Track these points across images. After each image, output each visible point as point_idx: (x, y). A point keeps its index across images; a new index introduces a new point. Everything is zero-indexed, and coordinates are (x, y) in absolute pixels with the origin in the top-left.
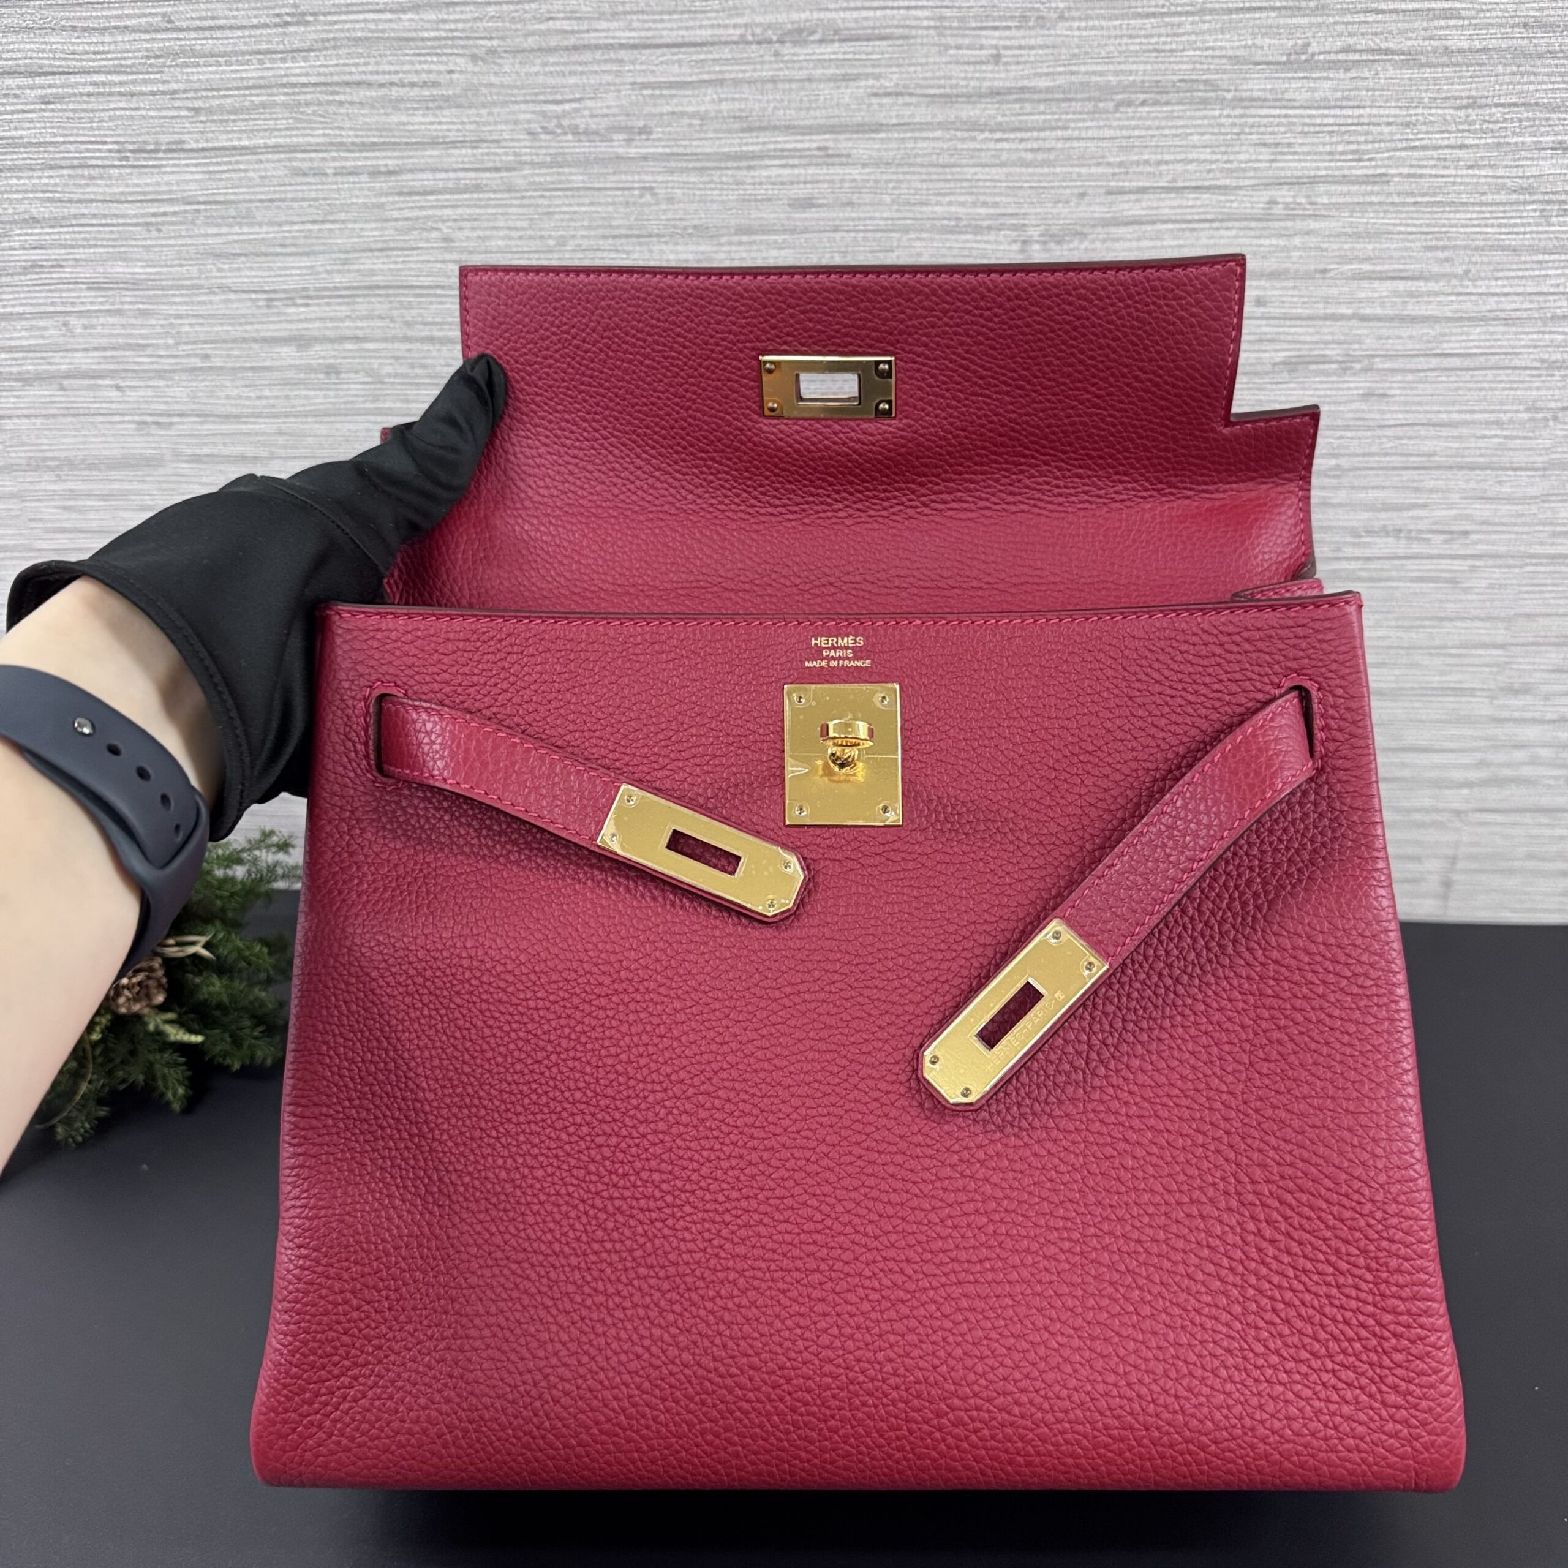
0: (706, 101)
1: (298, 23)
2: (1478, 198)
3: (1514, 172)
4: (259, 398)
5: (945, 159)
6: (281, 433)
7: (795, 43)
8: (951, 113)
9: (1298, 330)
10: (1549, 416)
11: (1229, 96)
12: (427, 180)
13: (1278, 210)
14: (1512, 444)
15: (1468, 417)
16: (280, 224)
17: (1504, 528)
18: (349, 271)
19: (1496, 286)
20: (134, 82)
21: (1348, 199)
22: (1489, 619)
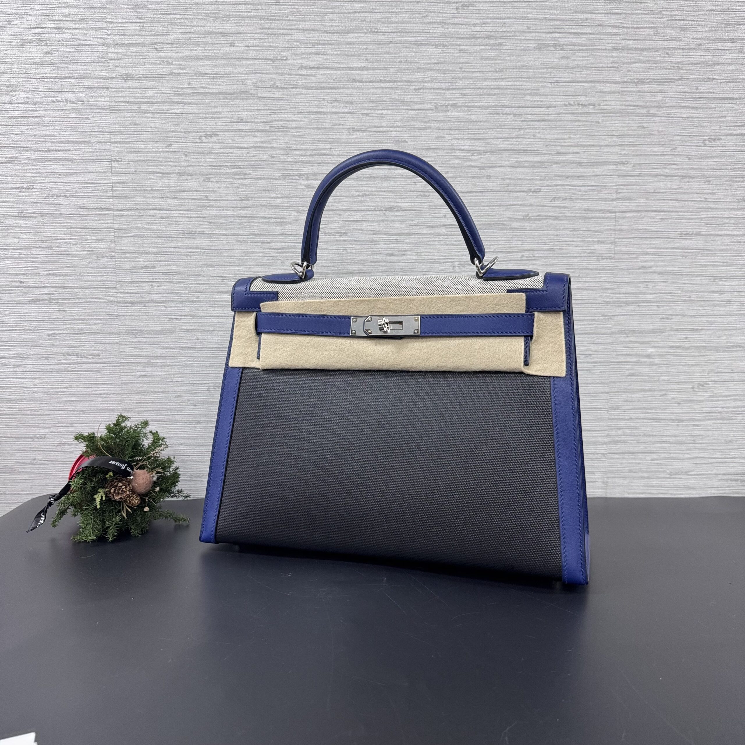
0: (364, 226)
1: (246, 200)
2: (579, 255)
3: (588, 248)
4: (213, 310)
5: (431, 243)
6: (218, 322)
7: (389, 211)
8: (432, 231)
10: (609, 317)
11: (509, 227)
12: (279, 245)
13: (525, 258)
14: (600, 326)
15: (586, 318)
16: (231, 257)
17: (602, 353)
18: (250, 271)
19: (588, 279)
20: (192, 214)
21: (543, 255)
22: (602, 383)
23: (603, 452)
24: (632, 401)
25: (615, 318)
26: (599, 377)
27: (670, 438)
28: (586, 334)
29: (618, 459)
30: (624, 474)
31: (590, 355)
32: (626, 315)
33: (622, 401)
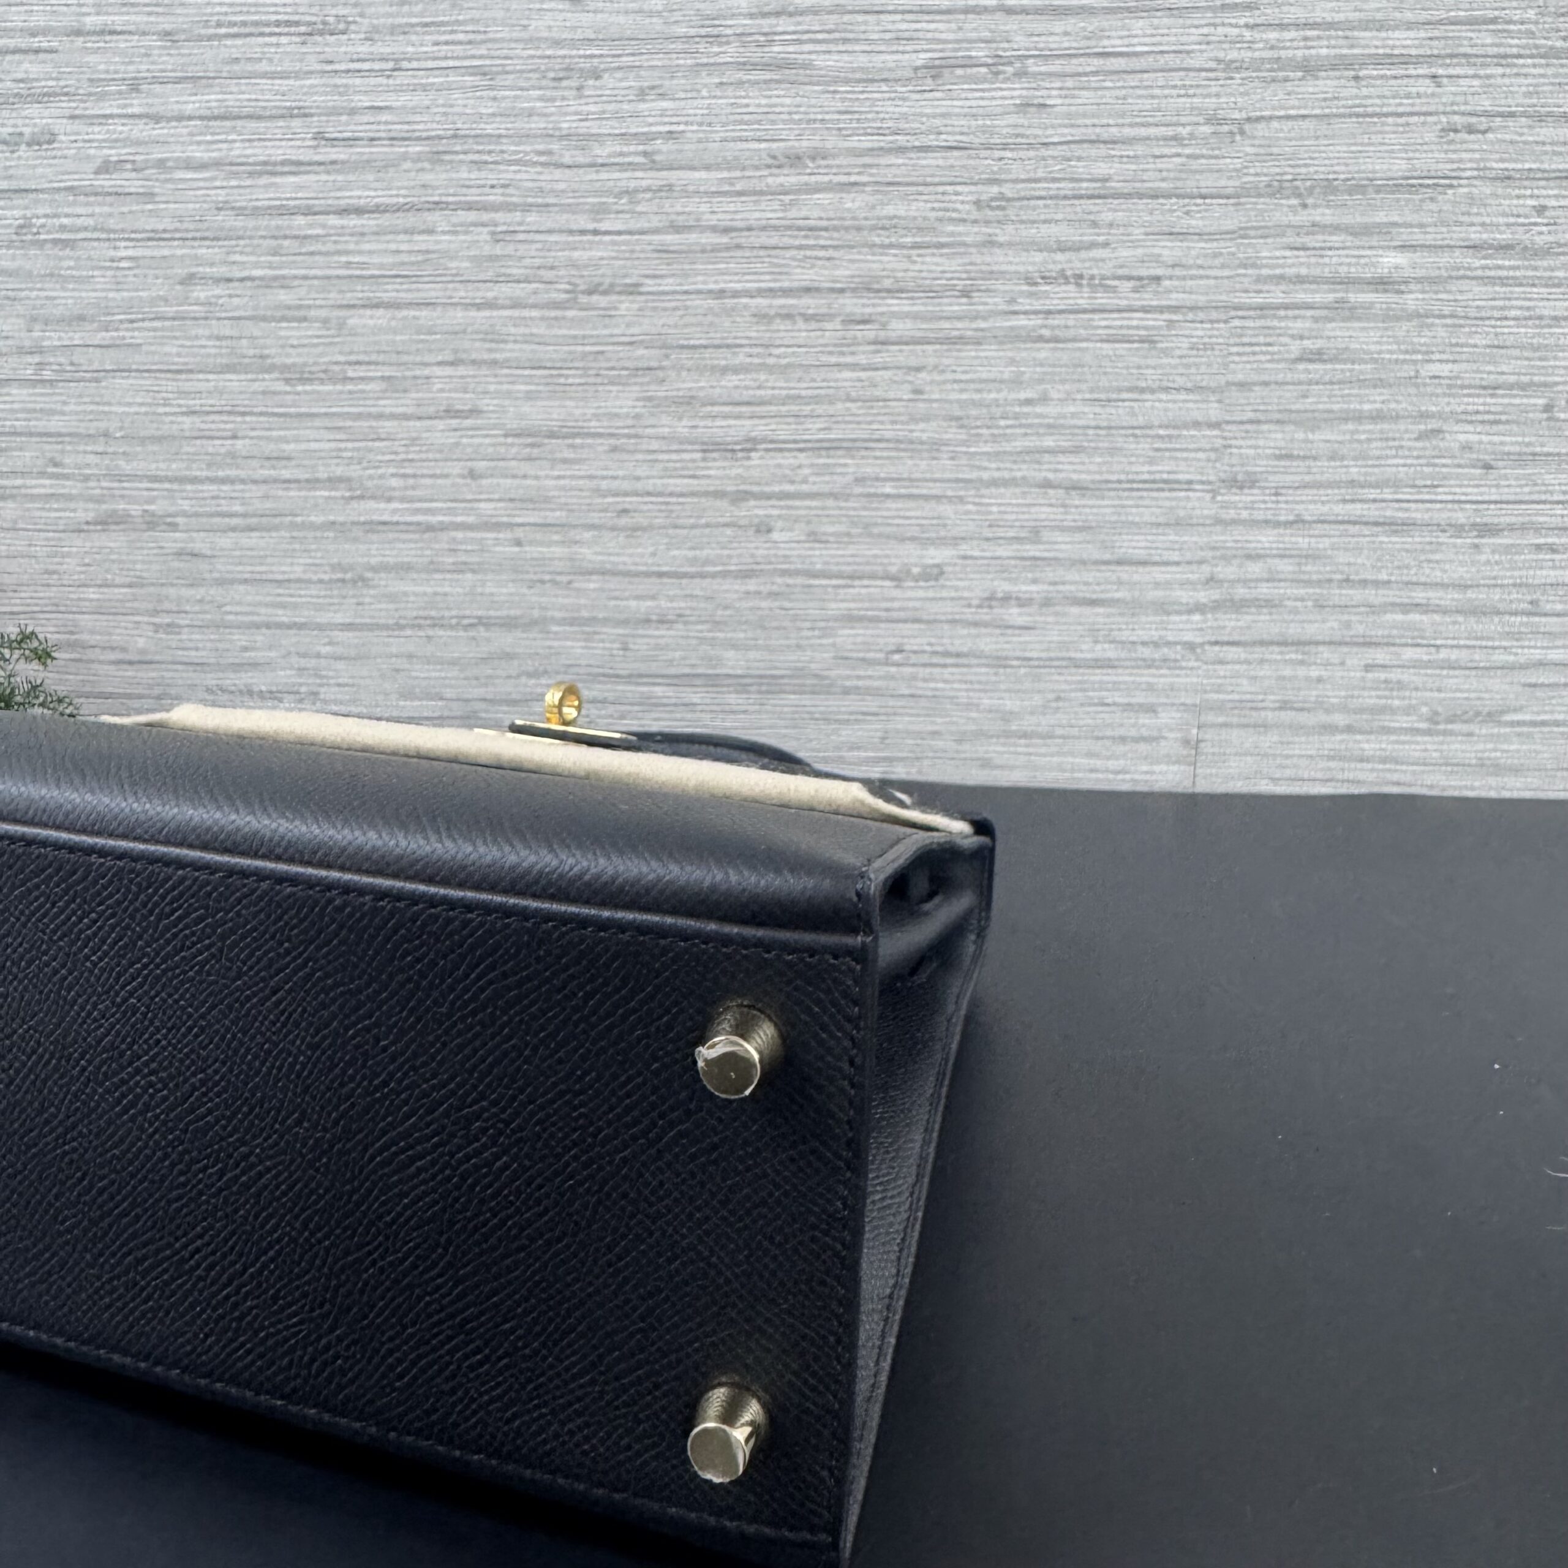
9: (941, 26)
10: (1234, 128)
14: (1195, 164)
15: (1143, 132)
17: (1201, 272)
22: (1198, 389)
23: (1188, 637)
24: (1305, 458)
25: (1261, 129)
26: (1188, 366)
27: (1440, 593)
28: (1141, 196)
29: (1240, 663)
30: (1263, 714)
31: (1158, 279)
32: (1304, 117)
33: (1268, 457)
